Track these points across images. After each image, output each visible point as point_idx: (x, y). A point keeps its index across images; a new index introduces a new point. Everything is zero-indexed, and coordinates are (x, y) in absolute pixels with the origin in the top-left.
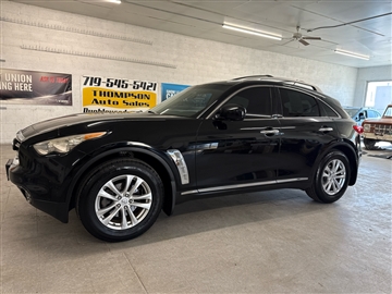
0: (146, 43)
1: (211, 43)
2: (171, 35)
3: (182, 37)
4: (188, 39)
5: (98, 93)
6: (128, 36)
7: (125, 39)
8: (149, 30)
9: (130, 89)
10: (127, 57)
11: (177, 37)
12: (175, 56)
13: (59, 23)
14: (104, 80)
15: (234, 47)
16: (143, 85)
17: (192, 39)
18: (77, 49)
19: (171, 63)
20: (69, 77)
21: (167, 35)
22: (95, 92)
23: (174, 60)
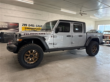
0: (39, 14)
1: (57, 14)
2: (46, 12)
3: (49, 13)
4: (51, 13)
5: (26, 28)
6: (34, 12)
7: (34, 13)
8: (40, 11)
9: (35, 27)
10: (34, 18)
11: (48, 13)
12: (47, 18)
13: (16, 9)
14: (28, 24)
15: (63, 16)
16: (39, 26)
17: (52, 13)
18: (20, 16)
20: (18, 24)
21: (45, 12)
22: (25, 28)
23: (47, 19)
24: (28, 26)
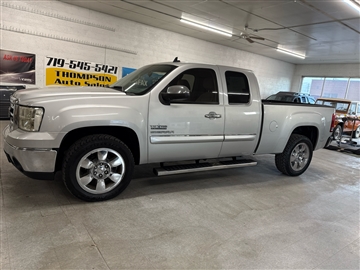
0: (109, 29)
1: (170, 33)
3: (143, 27)
4: (148, 28)
5: (61, 74)
6: (92, 22)
7: (89, 24)
9: (92, 71)
10: (90, 41)
11: (138, 25)
12: (136, 43)
13: (25, 5)
14: (67, 61)
16: (105, 68)
17: (152, 28)
18: (41, 30)
19: (132, 49)
20: (33, 57)
21: (129, 23)
22: (58, 73)
23: (135, 47)
24: (66, 67)
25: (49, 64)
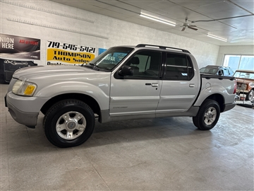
0: (90, 21)
2: (107, 17)
3: (113, 20)
4: (117, 21)
5: (57, 53)
6: (78, 16)
7: (76, 18)
8: (92, 14)
9: (78, 51)
10: (78, 30)
11: (110, 19)
12: (108, 31)
13: (34, 5)
14: (61, 44)
15: (145, 28)
16: (87, 49)
17: (119, 21)
18: (45, 23)
19: (105, 36)
20: (40, 40)
21: (104, 17)
22: (55, 52)
23: (108, 34)
24: (61, 48)
25: (49, 46)
